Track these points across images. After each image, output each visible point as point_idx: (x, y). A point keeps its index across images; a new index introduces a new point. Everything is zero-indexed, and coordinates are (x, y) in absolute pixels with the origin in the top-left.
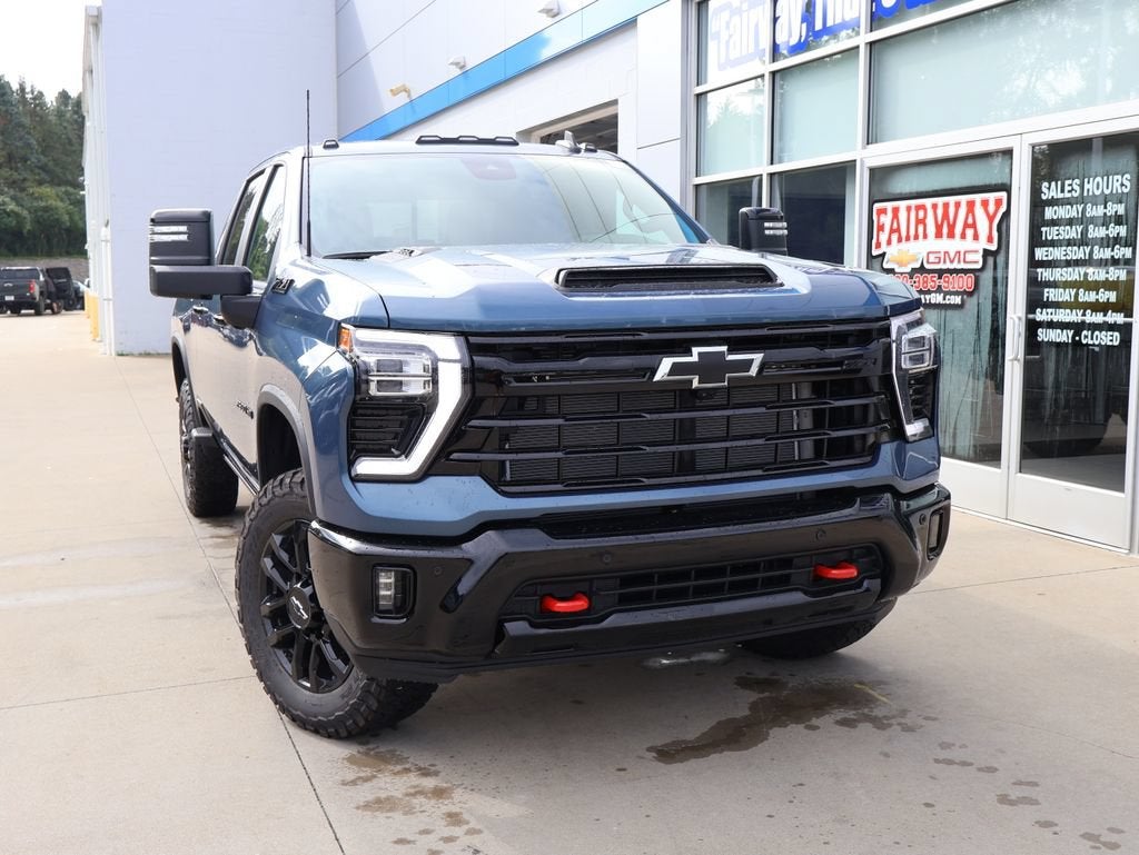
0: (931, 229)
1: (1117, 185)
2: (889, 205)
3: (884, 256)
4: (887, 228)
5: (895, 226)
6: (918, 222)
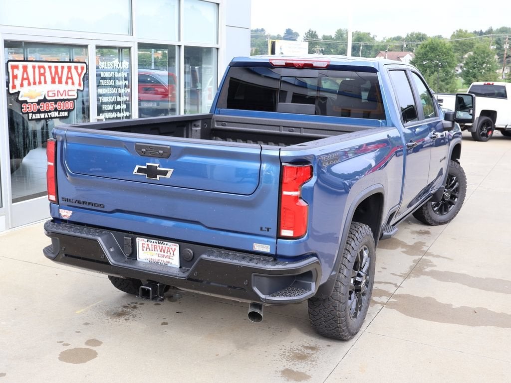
0: (49, 79)
2: (21, 64)
3: (19, 93)
4: (20, 77)
5: (25, 76)
6: (40, 75)
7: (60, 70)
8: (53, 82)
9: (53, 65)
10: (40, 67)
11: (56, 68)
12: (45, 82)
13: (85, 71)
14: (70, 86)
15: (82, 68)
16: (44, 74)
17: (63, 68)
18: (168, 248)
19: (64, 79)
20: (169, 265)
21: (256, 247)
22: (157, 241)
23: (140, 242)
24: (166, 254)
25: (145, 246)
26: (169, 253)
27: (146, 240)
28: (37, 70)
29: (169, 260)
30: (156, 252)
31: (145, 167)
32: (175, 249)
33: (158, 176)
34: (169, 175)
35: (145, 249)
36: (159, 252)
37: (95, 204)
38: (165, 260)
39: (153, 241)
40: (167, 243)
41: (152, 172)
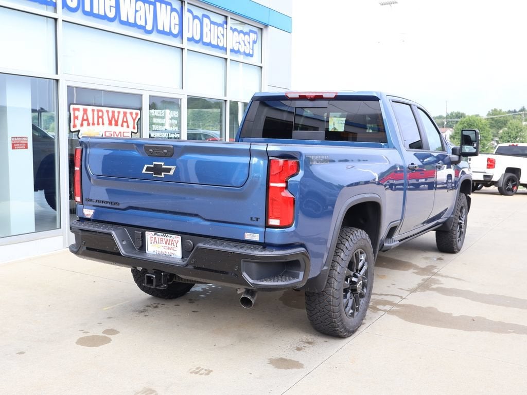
0: (106, 121)
1: (175, 114)
2: (81, 107)
3: (78, 131)
4: (80, 118)
5: (85, 118)
6: (99, 117)
7: (116, 114)
8: (110, 124)
9: (110, 109)
10: (98, 111)
11: (113, 112)
12: (103, 124)
13: (139, 117)
14: (125, 129)
15: (137, 114)
16: (102, 117)
17: (119, 113)
18: (172, 240)
19: (120, 122)
20: (173, 256)
21: (247, 236)
22: (163, 234)
23: (149, 235)
24: (170, 246)
25: (153, 239)
26: (173, 245)
27: (154, 233)
28: (96, 113)
29: (173, 252)
30: (162, 245)
31: (152, 166)
32: (178, 241)
33: (163, 173)
34: (172, 173)
35: (153, 242)
36: (164, 245)
37: (112, 203)
38: (170, 251)
39: (159, 234)
40: (171, 235)
41: (158, 170)
